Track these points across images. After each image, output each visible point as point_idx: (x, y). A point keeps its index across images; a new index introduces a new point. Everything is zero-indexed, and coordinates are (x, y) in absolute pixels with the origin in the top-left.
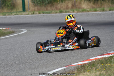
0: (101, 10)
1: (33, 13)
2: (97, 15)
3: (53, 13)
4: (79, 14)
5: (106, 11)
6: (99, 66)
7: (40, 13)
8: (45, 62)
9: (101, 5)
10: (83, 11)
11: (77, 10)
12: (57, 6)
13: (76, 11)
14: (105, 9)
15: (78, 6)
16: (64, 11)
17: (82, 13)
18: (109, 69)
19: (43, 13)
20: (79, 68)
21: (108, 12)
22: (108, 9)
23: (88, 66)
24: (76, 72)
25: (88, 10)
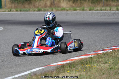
0: (81, 9)
1: (9, 10)
2: (77, 14)
3: (31, 11)
4: (58, 13)
5: (86, 10)
6: (79, 67)
7: (17, 11)
8: (23, 61)
9: (81, 5)
10: (62, 10)
11: (56, 9)
12: (35, 4)
13: (54, 10)
14: (85, 9)
15: (57, 5)
16: (43, 9)
17: (61, 12)
18: (90, 70)
19: (21, 11)
20: (59, 69)
21: (88, 12)
22: (88, 9)
23: (67, 66)
24: (55, 72)
25: (68, 9)
